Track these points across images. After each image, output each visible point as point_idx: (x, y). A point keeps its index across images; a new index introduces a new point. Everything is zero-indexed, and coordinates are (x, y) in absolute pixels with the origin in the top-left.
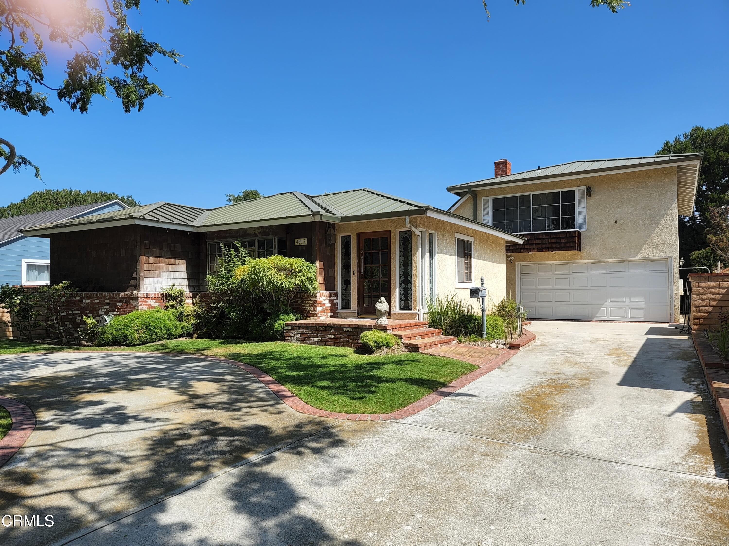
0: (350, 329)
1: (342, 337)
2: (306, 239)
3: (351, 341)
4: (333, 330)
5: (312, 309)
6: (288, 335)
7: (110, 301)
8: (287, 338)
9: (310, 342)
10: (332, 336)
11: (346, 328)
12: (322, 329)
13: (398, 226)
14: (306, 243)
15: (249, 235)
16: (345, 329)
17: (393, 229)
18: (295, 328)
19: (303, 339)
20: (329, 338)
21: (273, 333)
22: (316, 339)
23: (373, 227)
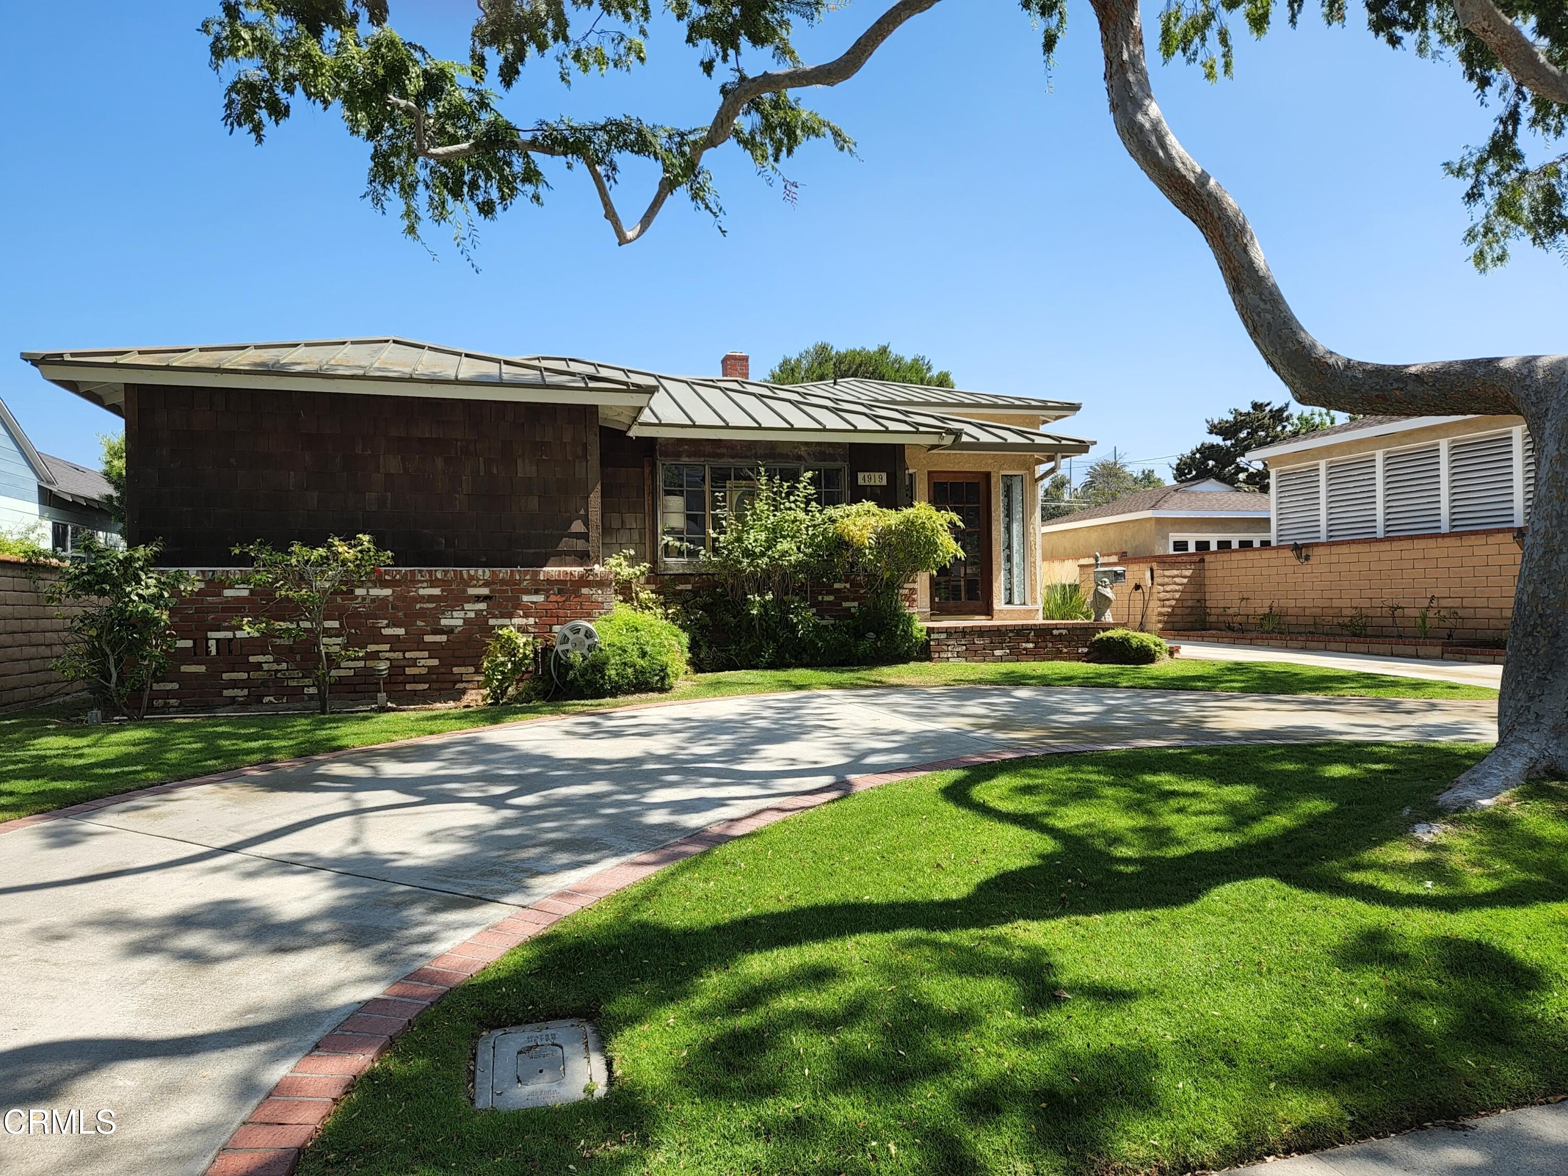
0: (1064, 632)
1: (1050, 645)
2: (884, 475)
3: (1065, 650)
4: (1032, 634)
5: (907, 604)
6: (939, 648)
7: (491, 591)
8: (937, 656)
9: (987, 659)
10: (1031, 645)
11: (1058, 629)
12: (1011, 635)
13: (1005, 466)
14: (884, 483)
15: (784, 457)
16: (1055, 632)
17: (995, 469)
18: (955, 636)
19: (971, 654)
20: (1025, 649)
21: (909, 648)
22: (998, 653)
23: (959, 463)
